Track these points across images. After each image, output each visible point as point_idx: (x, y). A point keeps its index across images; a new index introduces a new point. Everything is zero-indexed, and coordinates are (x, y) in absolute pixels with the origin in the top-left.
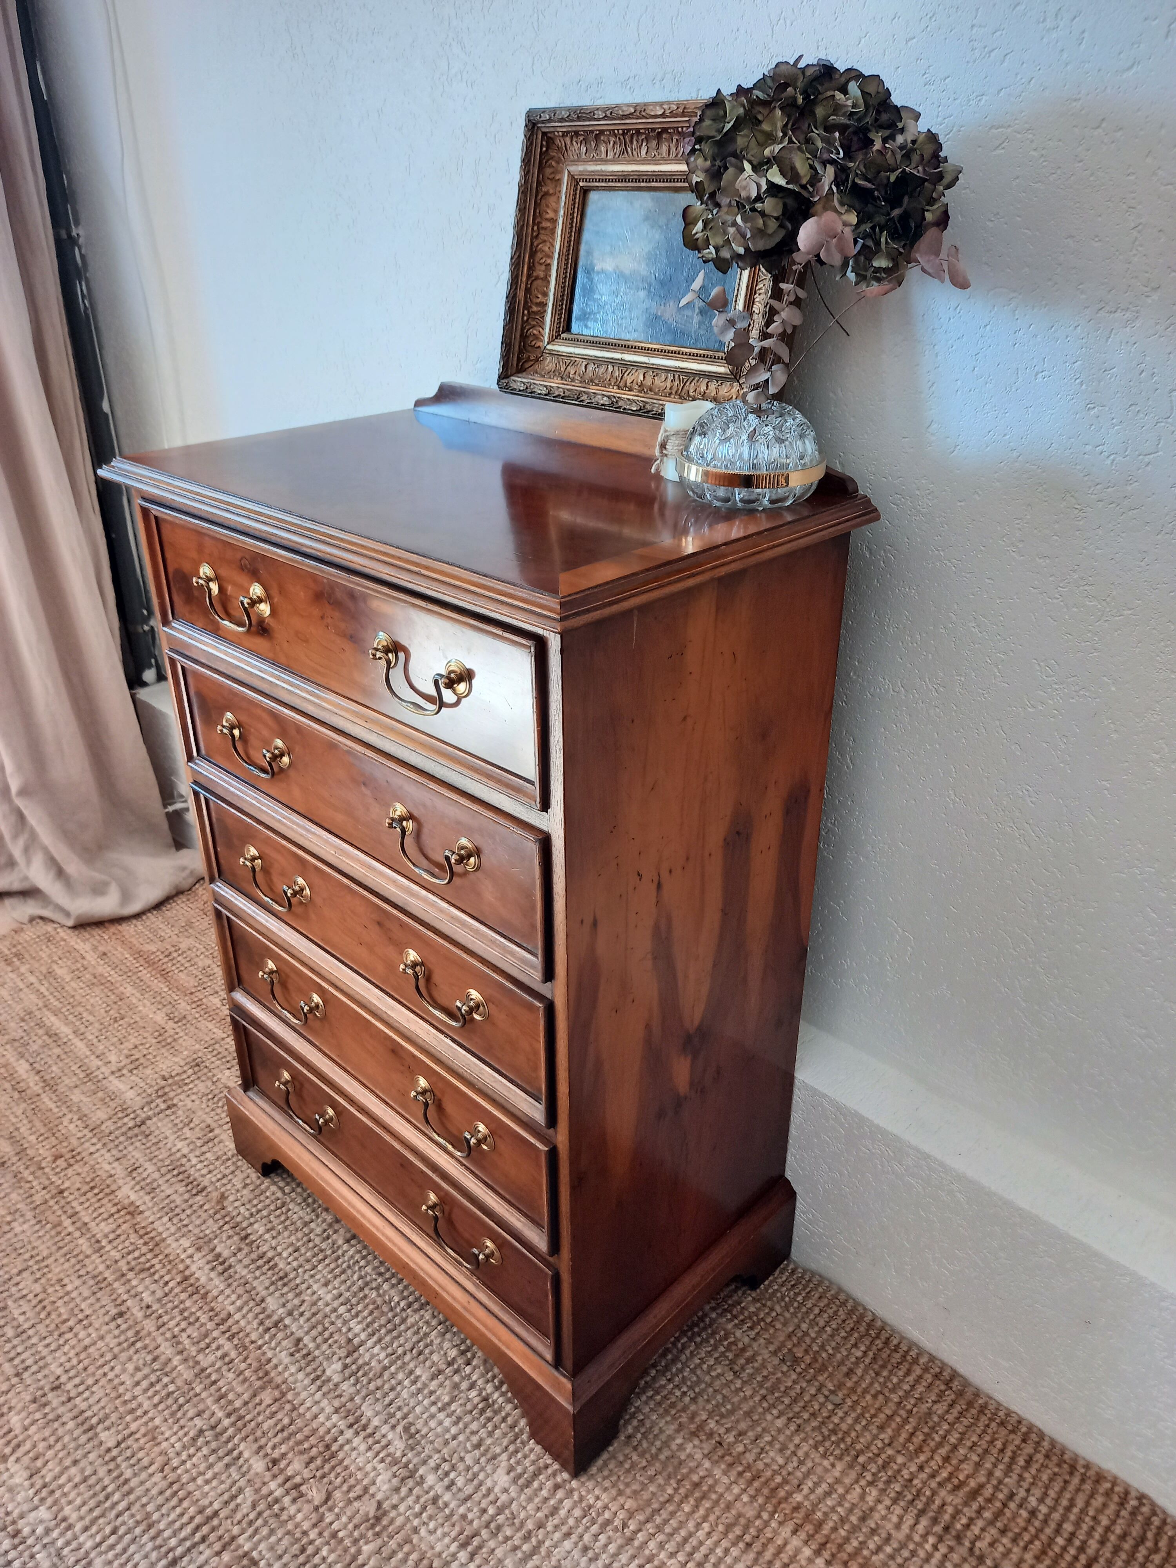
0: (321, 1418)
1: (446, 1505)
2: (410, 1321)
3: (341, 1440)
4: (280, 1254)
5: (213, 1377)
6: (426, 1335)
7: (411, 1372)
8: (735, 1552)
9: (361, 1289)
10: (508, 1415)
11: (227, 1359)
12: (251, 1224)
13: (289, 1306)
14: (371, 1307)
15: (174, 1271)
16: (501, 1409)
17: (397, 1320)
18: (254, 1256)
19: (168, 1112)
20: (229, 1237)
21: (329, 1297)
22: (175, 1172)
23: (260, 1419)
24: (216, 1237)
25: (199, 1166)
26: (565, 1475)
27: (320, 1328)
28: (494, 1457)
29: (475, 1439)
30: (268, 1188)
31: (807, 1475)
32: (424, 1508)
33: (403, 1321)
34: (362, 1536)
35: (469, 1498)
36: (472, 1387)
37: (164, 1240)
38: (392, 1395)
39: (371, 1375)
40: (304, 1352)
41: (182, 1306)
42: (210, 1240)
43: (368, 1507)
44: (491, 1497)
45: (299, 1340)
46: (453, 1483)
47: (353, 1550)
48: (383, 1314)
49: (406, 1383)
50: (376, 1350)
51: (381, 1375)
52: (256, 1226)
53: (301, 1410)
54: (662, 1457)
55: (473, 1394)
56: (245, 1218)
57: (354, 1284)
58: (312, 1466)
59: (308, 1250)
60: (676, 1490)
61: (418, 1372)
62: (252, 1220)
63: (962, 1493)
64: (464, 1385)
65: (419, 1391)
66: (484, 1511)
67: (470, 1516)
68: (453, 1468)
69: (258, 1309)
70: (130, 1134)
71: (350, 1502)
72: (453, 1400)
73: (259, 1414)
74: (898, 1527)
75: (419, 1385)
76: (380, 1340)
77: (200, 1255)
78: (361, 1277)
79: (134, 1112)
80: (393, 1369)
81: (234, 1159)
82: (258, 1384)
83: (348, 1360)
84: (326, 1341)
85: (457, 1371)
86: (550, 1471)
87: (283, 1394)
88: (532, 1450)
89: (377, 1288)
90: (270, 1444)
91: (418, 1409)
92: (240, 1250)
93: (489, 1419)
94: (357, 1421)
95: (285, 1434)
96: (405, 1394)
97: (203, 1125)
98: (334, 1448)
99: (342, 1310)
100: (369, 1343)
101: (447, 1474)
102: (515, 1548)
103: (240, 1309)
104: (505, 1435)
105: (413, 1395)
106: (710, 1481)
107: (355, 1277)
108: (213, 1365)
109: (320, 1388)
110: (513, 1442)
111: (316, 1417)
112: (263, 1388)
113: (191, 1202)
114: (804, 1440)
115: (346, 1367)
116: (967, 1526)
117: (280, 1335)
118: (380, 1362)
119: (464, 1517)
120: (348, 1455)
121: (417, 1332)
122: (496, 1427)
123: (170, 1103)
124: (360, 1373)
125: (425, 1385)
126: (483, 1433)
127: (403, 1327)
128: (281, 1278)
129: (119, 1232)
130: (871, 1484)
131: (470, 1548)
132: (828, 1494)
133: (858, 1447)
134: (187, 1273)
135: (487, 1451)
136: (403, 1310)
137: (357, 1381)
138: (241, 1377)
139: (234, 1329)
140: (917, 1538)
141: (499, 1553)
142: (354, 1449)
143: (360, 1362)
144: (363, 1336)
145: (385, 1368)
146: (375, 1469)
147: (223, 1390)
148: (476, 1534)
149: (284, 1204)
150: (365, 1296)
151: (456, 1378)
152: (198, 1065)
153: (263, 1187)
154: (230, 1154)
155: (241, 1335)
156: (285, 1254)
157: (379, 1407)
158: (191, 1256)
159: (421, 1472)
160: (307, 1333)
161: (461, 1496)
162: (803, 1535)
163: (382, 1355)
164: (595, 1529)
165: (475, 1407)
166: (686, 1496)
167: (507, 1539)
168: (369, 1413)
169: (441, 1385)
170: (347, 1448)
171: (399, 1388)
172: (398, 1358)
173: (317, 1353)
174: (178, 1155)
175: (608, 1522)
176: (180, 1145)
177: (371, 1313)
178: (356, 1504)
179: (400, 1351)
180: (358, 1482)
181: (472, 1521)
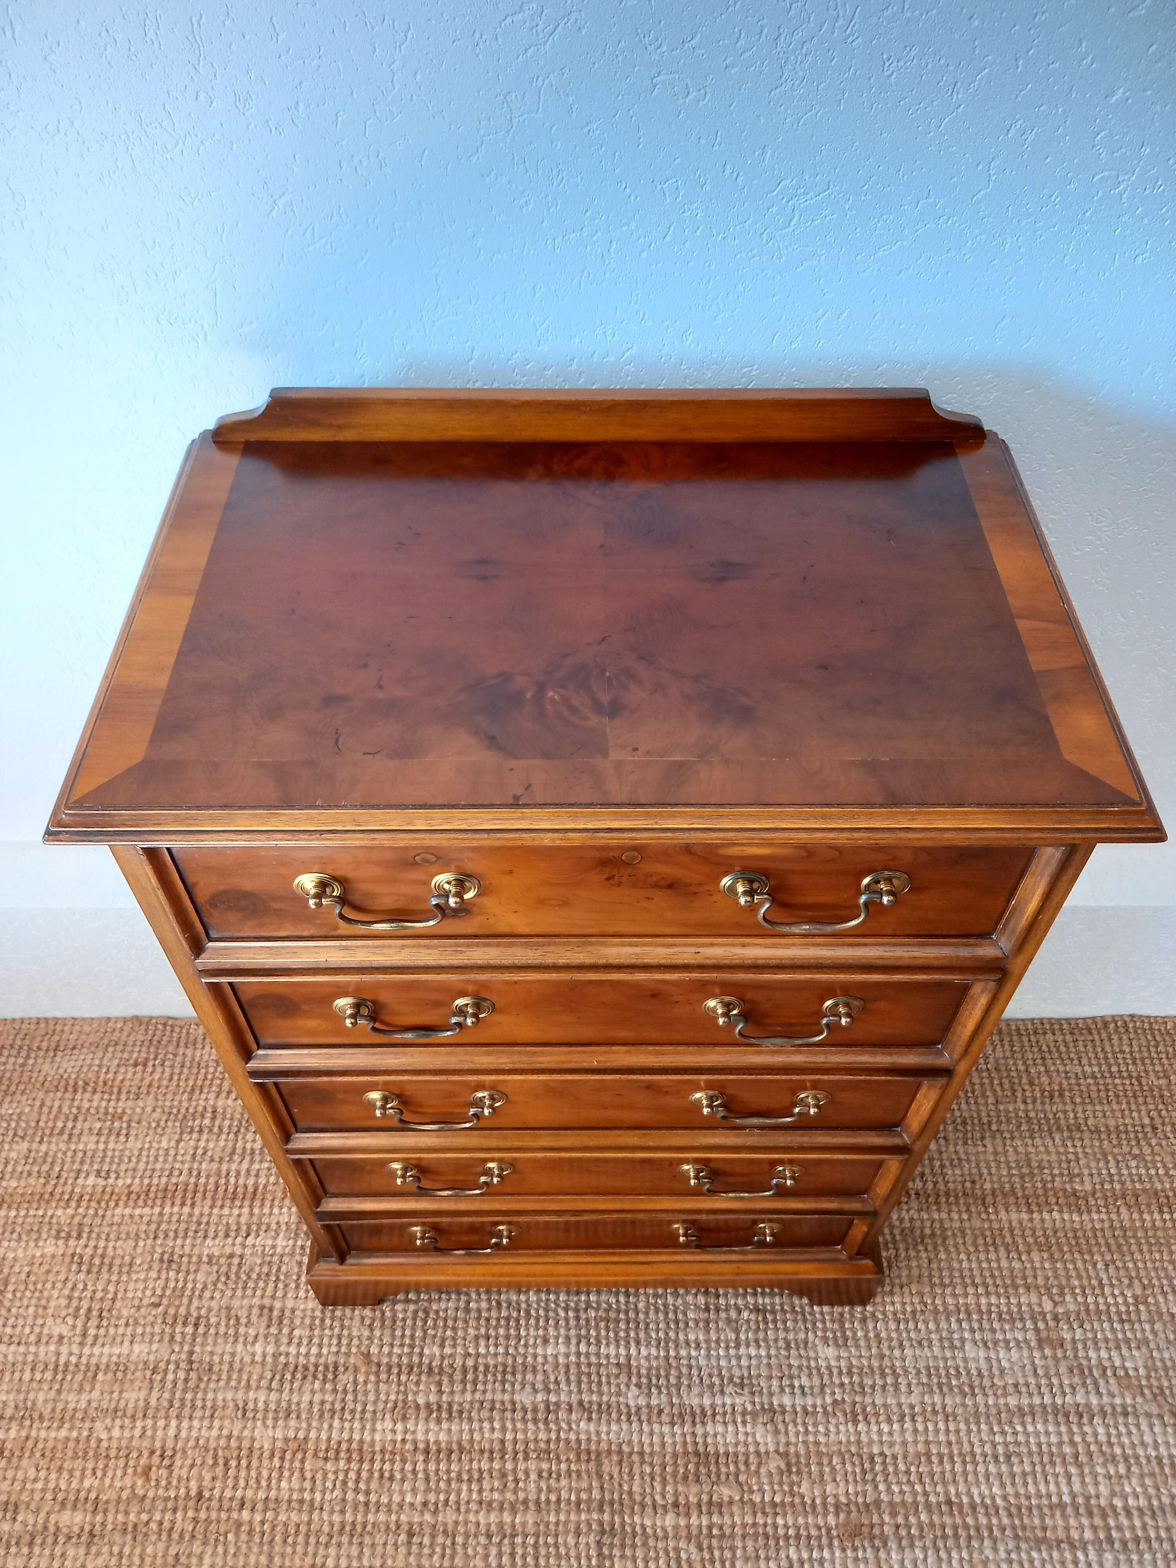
0: (668, 1440)
1: (814, 1406)
2: (641, 1305)
3: (699, 1440)
4: (478, 1355)
5: (553, 1498)
6: (665, 1305)
7: (687, 1343)
8: (992, 1256)
9: (578, 1318)
10: (782, 1305)
11: (545, 1474)
12: (421, 1355)
13: (539, 1386)
14: (602, 1324)
15: (409, 1456)
16: (773, 1305)
17: (632, 1315)
18: (458, 1376)
19: (201, 1330)
20: (418, 1383)
21: (562, 1349)
22: (288, 1376)
23: (626, 1487)
24: (406, 1393)
25: (303, 1350)
26: (859, 1309)
27: (584, 1378)
28: (806, 1342)
29: (781, 1343)
30: (393, 1311)
31: (978, 1165)
32: (805, 1424)
33: (637, 1311)
34: (791, 1485)
35: (823, 1386)
36: (739, 1312)
37: (361, 1442)
38: (694, 1372)
39: (662, 1373)
40: (595, 1407)
41: (453, 1475)
42: (405, 1402)
43: (774, 1464)
44: (835, 1371)
45: (581, 1403)
46: (802, 1388)
47: (797, 1500)
48: (617, 1321)
49: (693, 1353)
50: (644, 1352)
51: (670, 1365)
52: (426, 1351)
53: (647, 1449)
54: (898, 1238)
55: (745, 1315)
56: (410, 1354)
57: (567, 1319)
58: (703, 1478)
59: (496, 1328)
60: (926, 1250)
61: (692, 1337)
62: (417, 1350)
63: (1056, 1099)
64: (733, 1314)
65: (708, 1349)
66: (842, 1385)
67: (838, 1397)
68: (791, 1377)
69: (519, 1415)
70: (191, 1384)
71: (757, 1472)
72: (737, 1331)
73: (620, 1485)
74: (1048, 1153)
75: (703, 1345)
76: (638, 1343)
77: (412, 1421)
78: (566, 1310)
79: (168, 1362)
80: (672, 1353)
81: (328, 1314)
82: (592, 1465)
83: (634, 1380)
84: (600, 1383)
85: (718, 1310)
86: (847, 1316)
87: (620, 1452)
88: (822, 1313)
89: (588, 1305)
90: (658, 1497)
91: (723, 1363)
92: (439, 1384)
93: (775, 1321)
94: (693, 1415)
95: (658, 1479)
96: (702, 1362)
97: (255, 1311)
98: (701, 1449)
99: (583, 1348)
100: (633, 1351)
101: (792, 1386)
102: (884, 1387)
103: (504, 1429)
104: (795, 1321)
105: (708, 1356)
106: (937, 1225)
107: (562, 1314)
108: (540, 1491)
109: (640, 1421)
110: (805, 1321)
111: (663, 1445)
112: (599, 1464)
113: (340, 1388)
114: (956, 1144)
115: (638, 1386)
116: (1076, 1118)
117: (562, 1415)
118: (657, 1358)
119: (835, 1402)
120: (716, 1444)
121: (657, 1310)
122: (785, 1322)
123: (192, 1320)
124: (654, 1381)
125: (707, 1341)
126: (781, 1334)
127: (642, 1316)
128: (504, 1372)
129: (308, 1475)
130: (1012, 1138)
131: (860, 1418)
132: (998, 1167)
133: (985, 1120)
134: (421, 1446)
135: (797, 1344)
136: (627, 1302)
137: (658, 1387)
138: (574, 1476)
139: (520, 1447)
140: (1061, 1150)
141: (879, 1401)
142: (715, 1435)
143: (644, 1371)
144: (622, 1351)
145: (667, 1358)
146: (747, 1434)
147: (573, 1498)
148: (854, 1404)
149: (426, 1312)
150: (587, 1320)
151: (723, 1315)
152: (171, 1261)
153: (388, 1314)
154: (318, 1313)
155: (532, 1446)
156: (482, 1350)
157: (696, 1390)
158: (406, 1431)
159: (775, 1403)
160: (580, 1392)
161: (816, 1390)
162: (1013, 1208)
163: (654, 1351)
164: (911, 1325)
165: (757, 1322)
166: (935, 1248)
167: (873, 1387)
168: (695, 1402)
169: (718, 1330)
170: (709, 1440)
171: (693, 1362)
172: (667, 1343)
173: (605, 1398)
174: (269, 1359)
175: (914, 1312)
176: (258, 1348)
177: (607, 1329)
178: (763, 1470)
179: (661, 1335)
180: (747, 1455)
181: (843, 1400)
